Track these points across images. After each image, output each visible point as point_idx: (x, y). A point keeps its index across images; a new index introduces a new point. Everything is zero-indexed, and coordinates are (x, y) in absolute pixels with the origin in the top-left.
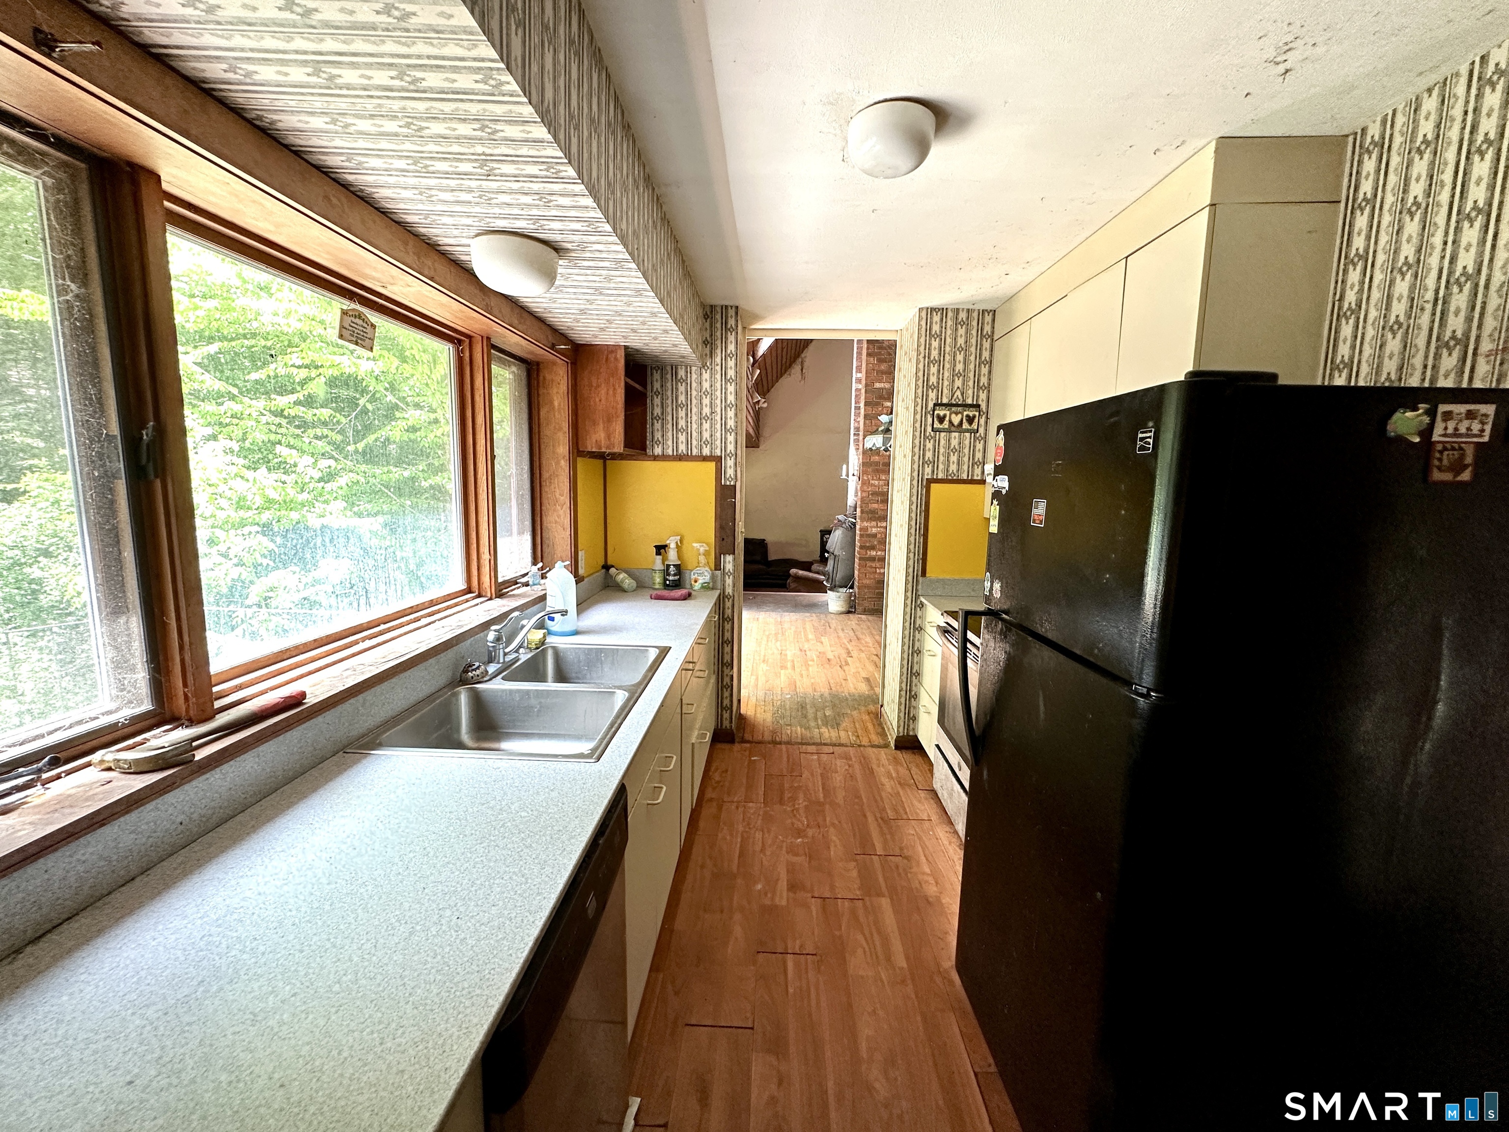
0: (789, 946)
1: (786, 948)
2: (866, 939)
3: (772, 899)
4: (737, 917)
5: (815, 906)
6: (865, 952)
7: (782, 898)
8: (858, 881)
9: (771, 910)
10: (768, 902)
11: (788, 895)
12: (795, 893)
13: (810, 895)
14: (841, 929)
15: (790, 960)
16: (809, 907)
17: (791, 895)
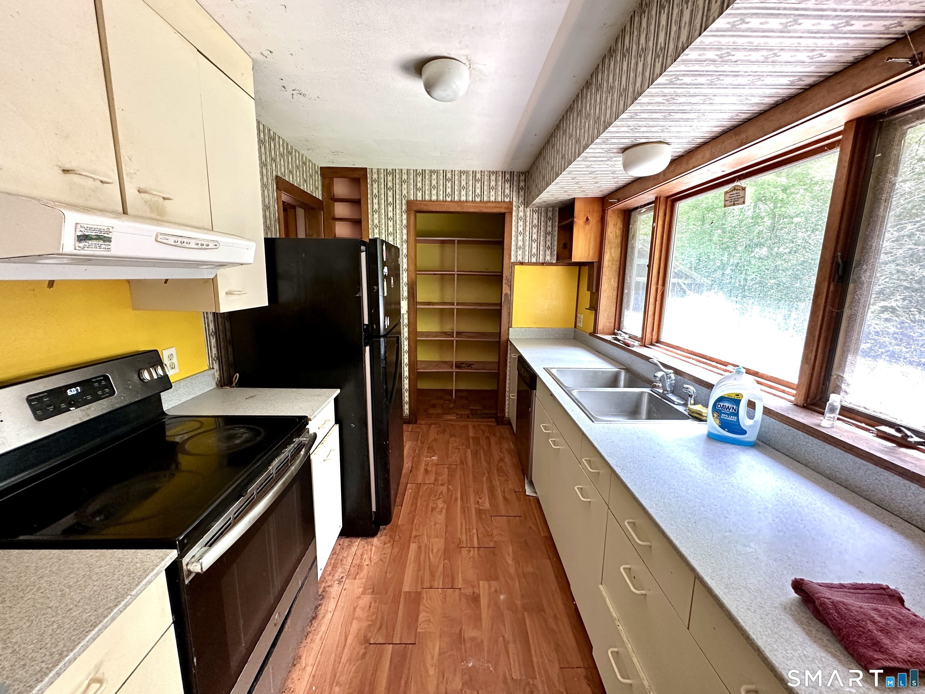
0: (476, 552)
1: (478, 550)
2: (429, 557)
3: (490, 587)
4: (512, 570)
5: (460, 583)
6: (432, 551)
7: (483, 588)
8: (422, 608)
9: (491, 577)
10: (493, 583)
11: (479, 591)
12: (474, 593)
13: (462, 591)
14: (444, 563)
15: (476, 544)
16: (464, 580)
17: (476, 591)
